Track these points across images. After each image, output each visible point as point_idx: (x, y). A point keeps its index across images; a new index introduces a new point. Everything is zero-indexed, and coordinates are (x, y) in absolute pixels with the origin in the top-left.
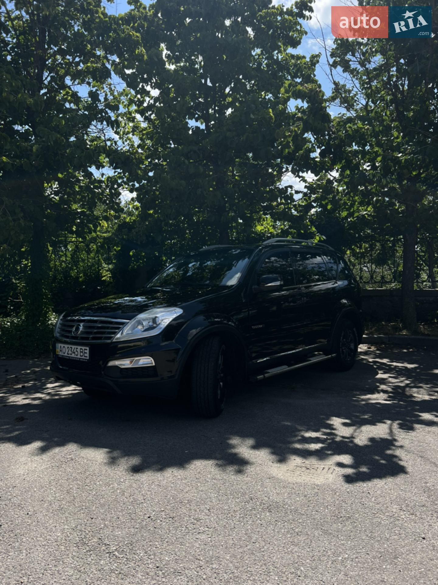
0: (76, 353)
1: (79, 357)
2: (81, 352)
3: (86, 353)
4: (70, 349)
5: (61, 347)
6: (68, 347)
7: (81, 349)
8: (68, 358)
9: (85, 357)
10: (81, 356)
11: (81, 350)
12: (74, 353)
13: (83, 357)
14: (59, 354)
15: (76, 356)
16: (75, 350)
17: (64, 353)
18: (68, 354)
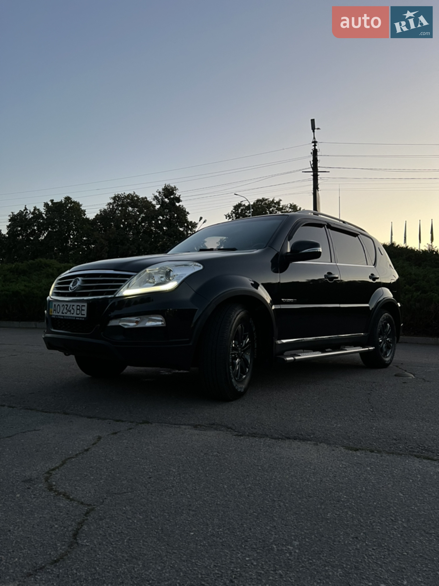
0: (72, 312)
1: (75, 315)
2: (77, 309)
3: (84, 310)
4: (66, 307)
5: (55, 305)
6: (63, 305)
7: (78, 306)
8: (62, 318)
9: (82, 314)
10: (77, 314)
11: (78, 308)
12: (70, 311)
13: (80, 316)
14: (53, 314)
15: (72, 315)
16: (71, 308)
17: (58, 313)
18: (63, 313)
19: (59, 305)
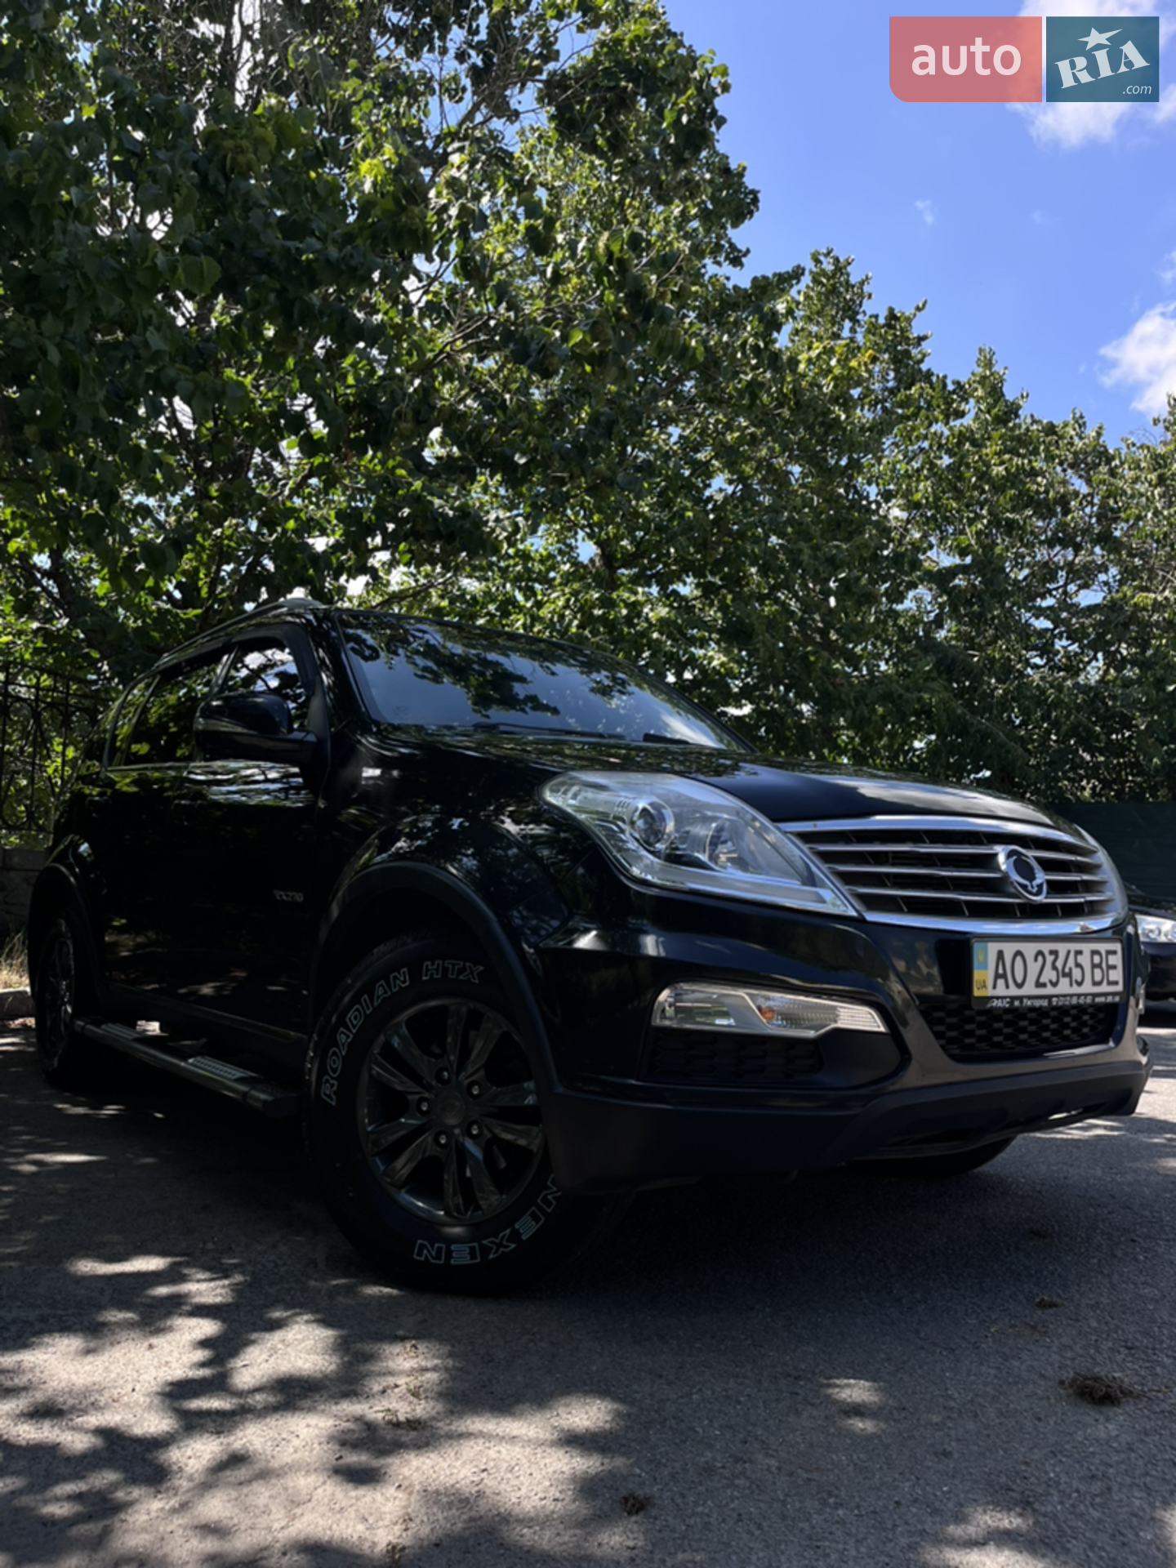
0: (1077, 974)
1: (1087, 986)
2: (1094, 966)
3: (1114, 966)
4: (1050, 959)
5: (1000, 955)
6: (1040, 953)
7: (1094, 953)
8: (1045, 1003)
9: (1110, 983)
10: (1096, 982)
11: (1097, 959)
12: (1069, 975)
13: (1104, 988)
14: (990, 992)
15: (1076, 990)
16: (1071, 963)
17: (1020, 986)
18: (1039, 984)
19: (1019, 953)
